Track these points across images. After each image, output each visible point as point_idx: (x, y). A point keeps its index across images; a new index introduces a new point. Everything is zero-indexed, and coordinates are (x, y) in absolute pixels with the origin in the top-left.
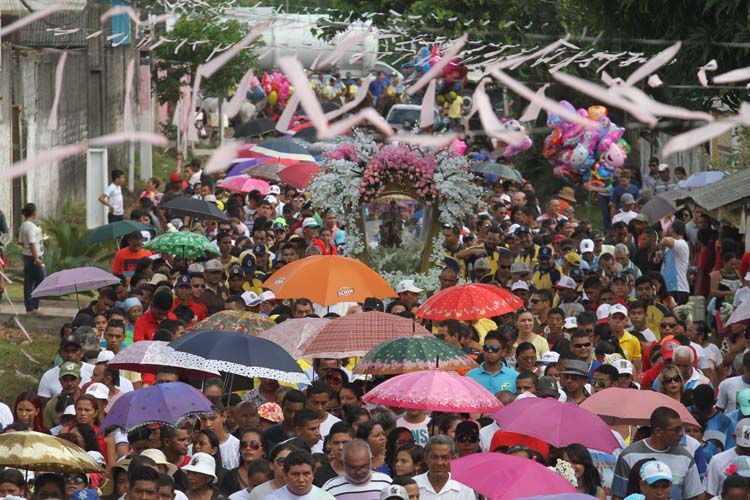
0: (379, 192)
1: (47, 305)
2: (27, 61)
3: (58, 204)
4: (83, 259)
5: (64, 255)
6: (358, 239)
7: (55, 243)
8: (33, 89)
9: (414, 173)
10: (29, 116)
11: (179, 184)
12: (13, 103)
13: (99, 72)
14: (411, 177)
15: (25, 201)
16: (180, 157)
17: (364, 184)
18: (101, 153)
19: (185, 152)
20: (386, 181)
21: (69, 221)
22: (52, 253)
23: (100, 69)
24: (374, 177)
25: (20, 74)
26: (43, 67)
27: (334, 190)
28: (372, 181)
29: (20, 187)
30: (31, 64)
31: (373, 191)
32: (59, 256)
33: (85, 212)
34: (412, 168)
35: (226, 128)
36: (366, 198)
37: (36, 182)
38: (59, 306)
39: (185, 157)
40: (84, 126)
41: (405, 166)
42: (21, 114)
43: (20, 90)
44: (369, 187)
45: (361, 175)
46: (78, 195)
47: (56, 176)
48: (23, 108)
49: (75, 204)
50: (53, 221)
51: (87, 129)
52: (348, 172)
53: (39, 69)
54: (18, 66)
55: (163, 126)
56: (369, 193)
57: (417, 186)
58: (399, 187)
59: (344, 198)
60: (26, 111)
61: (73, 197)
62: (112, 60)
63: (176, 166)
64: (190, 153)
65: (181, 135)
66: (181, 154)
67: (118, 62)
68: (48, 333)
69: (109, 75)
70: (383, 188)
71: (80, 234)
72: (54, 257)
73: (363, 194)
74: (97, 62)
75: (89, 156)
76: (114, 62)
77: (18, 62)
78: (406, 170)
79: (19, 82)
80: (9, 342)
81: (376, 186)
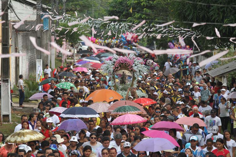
0: (119, 69)
1: (25, 104)
2: (19, 35)
3: (28, 75)
4: (35, 91)
5: (30, 90)
6: (113, 82)
7: (27, 86)
8: (21, 43)
9: (128, 64)
10: (20, 50)
11: (63, 69)
12: (15, 47)
13: (40, 38)
14: (127, 65)
15: (19, 74)
16: (63, 62)
17: (114, 67)
18: (40, 61)
19: (64, 61)
20: (120, 66)
21: (31, 80)
22: (26, 89)
23: (40, 37)
24: (117, 65)
25: (17, 38)
26: (24, 37)
27: (106, 69)
28: (117, 66)
29: (17, 71)
30: (21, 36)
31: (117, 69)
32: (28, 90)
33: (36, 77)
34: (127, 63)
35: (76, 54)
36: (115, 71)
37: (22, 69)
38: (28, 104)
39: (64, 62)
40: (36, 53)
41: (125, 62)
42: (18, 50)
43: (17, 43)
44: (116, 68)
45: (114, 65)
46: (34, 72)
47: (27, 67)
48: (18, 48)
49: (33, 75)
50: (27, 80)
51: (36, 54)
52: (110, 64)
53: (23, 37)
54: (17, 36)
55: (58, 53)
56: (116, 69)
57: (129, 67)
58: (124, 68)
59: (109, 71)
60: (19, 49)
61: (32, 73)
62: (43, 34)
63: (62, 64)
64: (65, 61)
65: (63, 56)
66: (63, 61)
67: (45, 35)
68: (25, 112)
69: (42, 39)
70: (120, 68)
71: (35, 84)
72: (27, 90)
73: (114, 70)
74: (39, 35)
75: (37, 62)
76: (44, 35)
77: (17, 35)
78: (126, 63)
79: (17, 41)
80: (14, 114)
81: (118, 67)
